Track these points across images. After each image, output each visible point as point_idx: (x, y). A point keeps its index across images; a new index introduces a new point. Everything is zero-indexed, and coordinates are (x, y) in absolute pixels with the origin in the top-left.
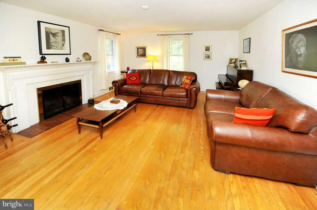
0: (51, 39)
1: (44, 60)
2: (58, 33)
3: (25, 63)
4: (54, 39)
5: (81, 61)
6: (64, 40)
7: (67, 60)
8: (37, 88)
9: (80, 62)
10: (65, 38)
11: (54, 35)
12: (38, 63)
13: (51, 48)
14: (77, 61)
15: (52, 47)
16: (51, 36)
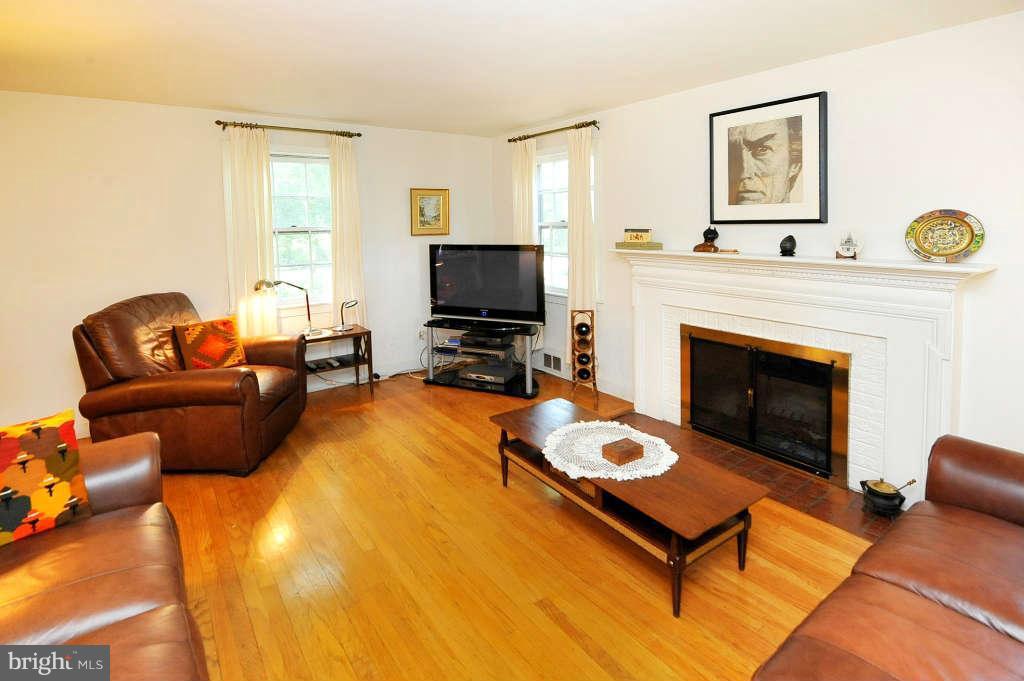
0: (745, 165)
1: (713, 239)
2: (771, 136)
3: (659, 246)
4: (758, 162)
5: (854, 257)
6: (796, 159)
7: (788, 248)
8: (684, 322)
9: (851, 262)
10: (801, 151)
11: (758, 147)
12: (697, 249)
13: (743, 199)
14: (839, 256)
15: (746, 195)
16: (747, 154)
